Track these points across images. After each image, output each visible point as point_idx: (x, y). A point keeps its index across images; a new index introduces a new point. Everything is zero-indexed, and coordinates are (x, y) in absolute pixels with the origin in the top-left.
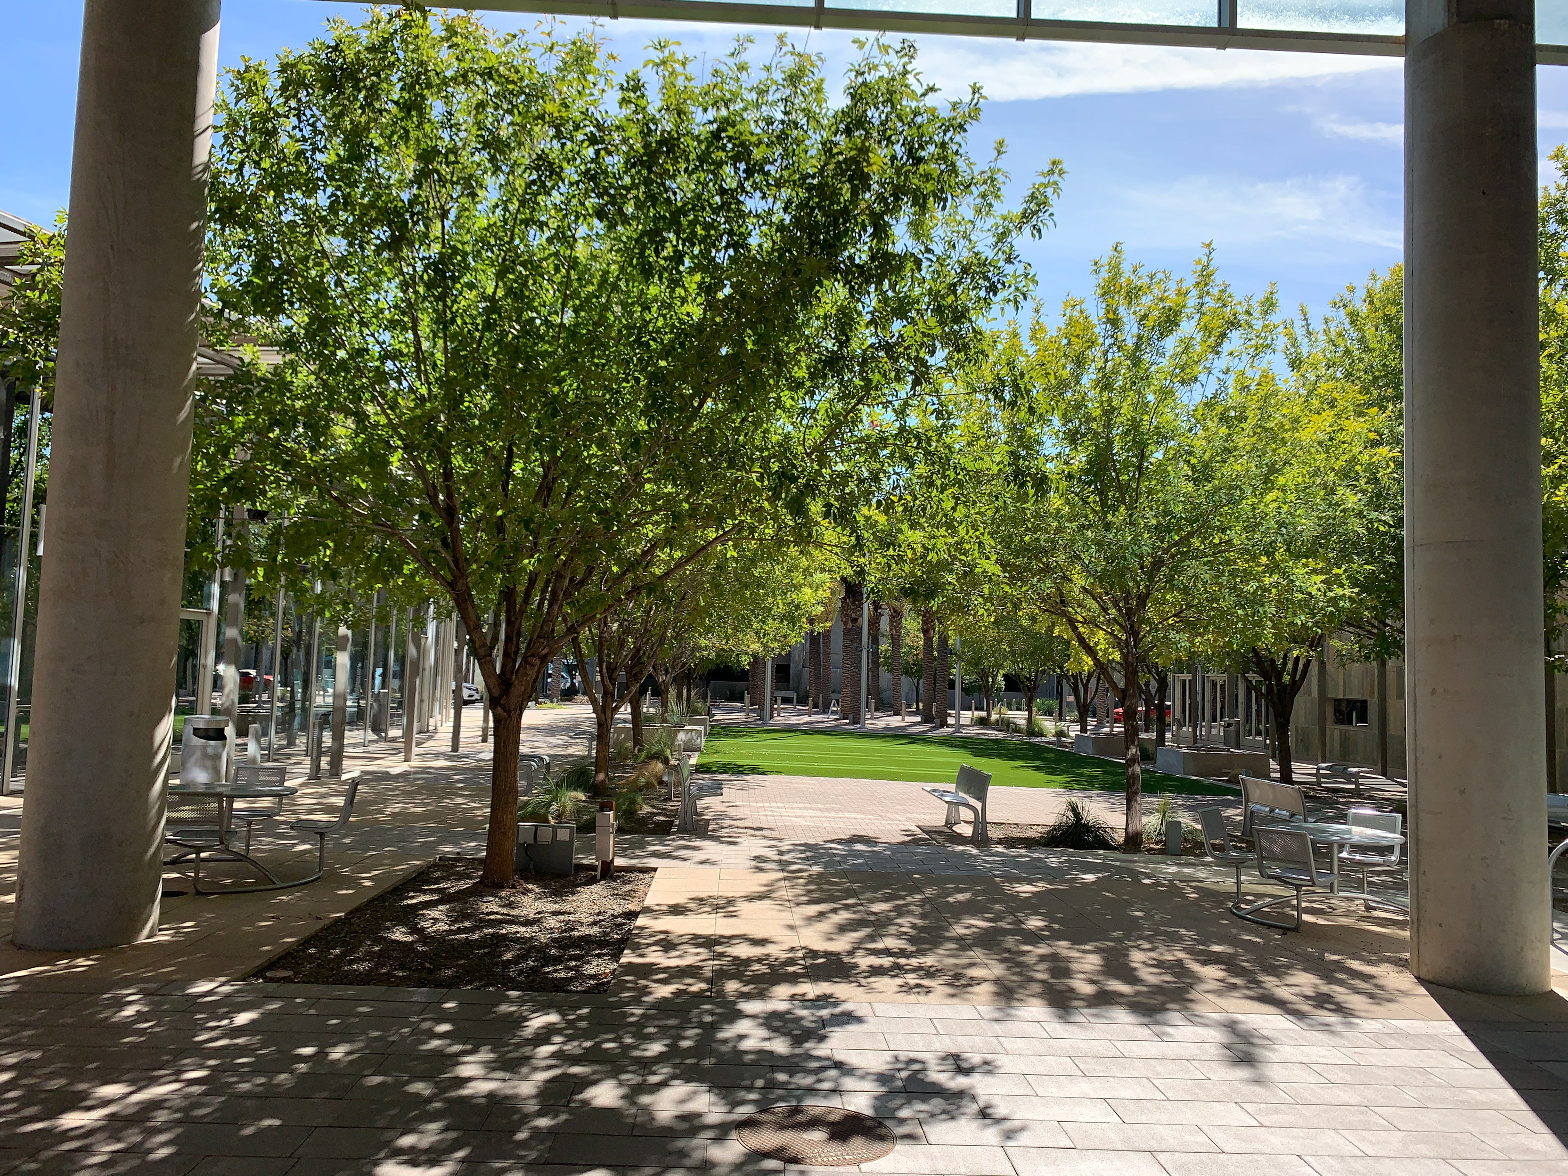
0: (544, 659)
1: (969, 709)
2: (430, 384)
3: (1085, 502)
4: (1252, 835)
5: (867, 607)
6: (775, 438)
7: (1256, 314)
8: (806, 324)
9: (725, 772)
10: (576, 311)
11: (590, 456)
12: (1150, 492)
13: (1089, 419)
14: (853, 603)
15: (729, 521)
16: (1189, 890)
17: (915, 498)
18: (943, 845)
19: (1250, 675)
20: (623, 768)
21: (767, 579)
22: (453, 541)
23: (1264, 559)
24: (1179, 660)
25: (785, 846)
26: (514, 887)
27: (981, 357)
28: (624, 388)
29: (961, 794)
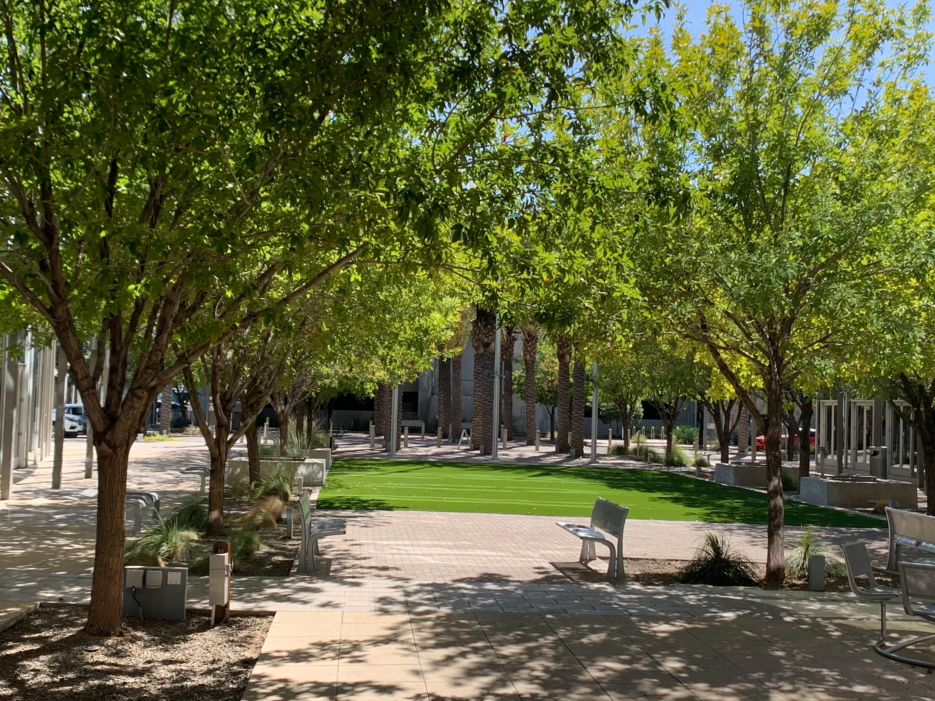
0: (153, 391)
1: (606, 438)
2: (26, 93)
3: (728, 221)
4: (897, 570)
5: (500, 334)
6: (402, 154)
7: (909, 22)
8: (435, 30)
9: (348, 508)
10: (186, 14)
11: (202, 173)
12: (796, 210)
13: (733, 134)
14: (486, 326)
15: (353, 243)
16: (831, 627)
17: (550, 218)
18: (578, 583)
19: (898, 402)
20: (239, 505)
21: (394, 303)
22: (52, 264)
23: (913, 282)
24: (824, 387)
25: (412, 587)
26: (121, 635)
27: (621, 67)
28: (238, 98)
29: (597, 529)
